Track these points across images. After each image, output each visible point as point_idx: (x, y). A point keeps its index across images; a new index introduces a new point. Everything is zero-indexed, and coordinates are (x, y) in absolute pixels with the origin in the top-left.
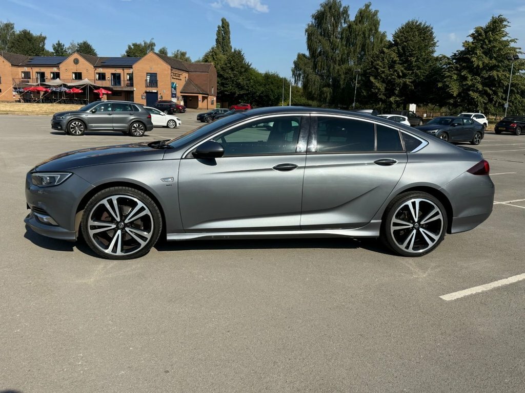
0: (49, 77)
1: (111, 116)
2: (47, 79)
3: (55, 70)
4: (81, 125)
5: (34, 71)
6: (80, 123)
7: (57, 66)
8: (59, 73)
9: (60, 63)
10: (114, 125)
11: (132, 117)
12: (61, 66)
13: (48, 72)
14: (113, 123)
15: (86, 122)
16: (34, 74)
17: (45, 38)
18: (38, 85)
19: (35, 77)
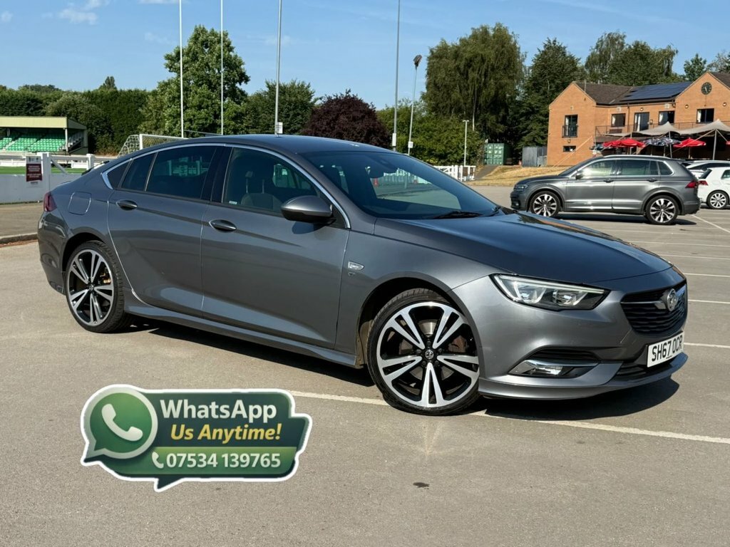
0: (655, 122)
1: (612, 184)
2: (651, 124)
3: (667, 107)
4: (552, 201)
5: (631, 113)
6: (551, 198)
7: (671, 99)
8: (673, 112)
9: (676, 95)
10: (614, 201)
11: (652, 186)
12: (678, 99)
13: (655, 111)
14: (612, 197)
15: (563, 196)
16: (632, 116)
17: (672, 54)
18: (629, 136)
19: (631, 123)
